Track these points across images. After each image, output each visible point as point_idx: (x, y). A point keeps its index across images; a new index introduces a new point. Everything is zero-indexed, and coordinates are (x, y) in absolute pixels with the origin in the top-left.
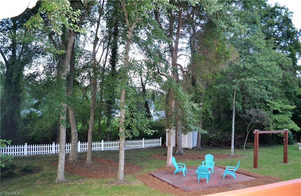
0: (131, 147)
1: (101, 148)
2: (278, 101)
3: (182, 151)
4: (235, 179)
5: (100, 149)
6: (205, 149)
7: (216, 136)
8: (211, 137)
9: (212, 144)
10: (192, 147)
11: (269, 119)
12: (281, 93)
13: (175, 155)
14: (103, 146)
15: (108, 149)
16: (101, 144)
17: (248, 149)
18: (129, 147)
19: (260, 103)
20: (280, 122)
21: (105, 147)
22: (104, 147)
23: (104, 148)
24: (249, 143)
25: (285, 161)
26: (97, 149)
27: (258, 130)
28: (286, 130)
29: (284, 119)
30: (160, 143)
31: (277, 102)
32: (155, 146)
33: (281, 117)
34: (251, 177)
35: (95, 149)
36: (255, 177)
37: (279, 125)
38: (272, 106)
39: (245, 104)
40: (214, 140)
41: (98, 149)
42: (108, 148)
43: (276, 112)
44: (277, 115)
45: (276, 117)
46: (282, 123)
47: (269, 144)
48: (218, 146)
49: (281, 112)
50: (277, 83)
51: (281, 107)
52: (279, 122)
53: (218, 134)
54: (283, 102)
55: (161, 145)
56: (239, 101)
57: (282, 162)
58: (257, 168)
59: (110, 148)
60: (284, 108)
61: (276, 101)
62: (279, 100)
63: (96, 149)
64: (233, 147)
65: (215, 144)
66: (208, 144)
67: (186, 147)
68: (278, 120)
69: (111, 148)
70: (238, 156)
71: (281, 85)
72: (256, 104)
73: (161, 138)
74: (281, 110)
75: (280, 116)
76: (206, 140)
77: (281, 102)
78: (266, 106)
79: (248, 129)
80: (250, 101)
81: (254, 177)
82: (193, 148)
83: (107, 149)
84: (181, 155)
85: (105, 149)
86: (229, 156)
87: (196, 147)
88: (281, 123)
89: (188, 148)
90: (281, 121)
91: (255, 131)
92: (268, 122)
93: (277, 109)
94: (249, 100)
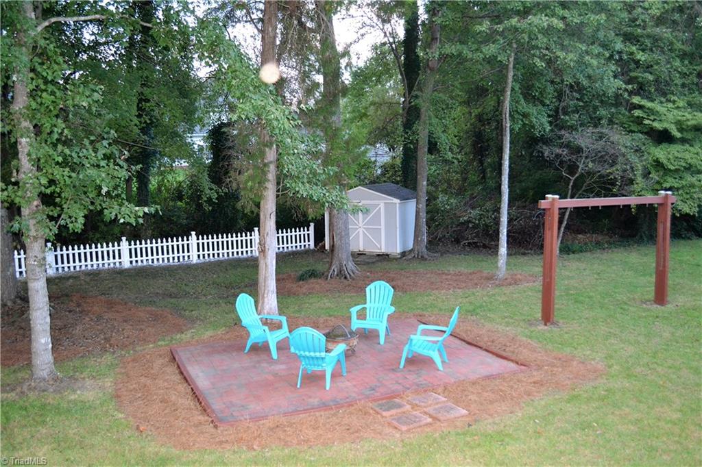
0: (216, 255)
1: (120, 262)
2: (674, 102)
3: (351, 265)
4: (438, 370)
5: (118, 264)
6: (442, 255)
7: (480, 215)
8: (465, 218)
9: (467, 239)
10: (399, 251)
11: (634, 158)
12: (683, 75)
13: (327, 279)
14: (125, 254)
15: (145, 263)
16: (119, 250)
17: (573, 253)
18: (211, 255)
19: (613, 110)
20: (672, 168)
21: (134, 259)
22: (131, 257)
23: (131, 262)
24: (580, 236)
25: (660, 296)
26: (109, 265)
27: (557, 197)
28: (667, 194)
29: (685, 160)
30: (309, 241)
31: (670, 105)
32: (294, 248)
33: (678, 151)
34: (504, 362)
35: (101, 265)
36: (517, 363)
37: (670, 179)
38: (652, 118)
39: (565, 113)
40: (474, 227)
41: (112, 265)
42: (144, 261)
43: (663, 137)
44: (664, 145)
45: (661, 153)
46: (679, 170)
47: (641, 237)
48: (485, 246)
49: (678, 135)
50: (672, 43)
51: (679, 121)
52: (670, 170)
53: (488, 211)
54: (690, 105)
55: (312, 246)
56: (544, 105)
57: (650, 301)
58: (553, 323)
59: (150, 261)
60: (689, 123)
61: (670, 101)
62: (676, 98)
63: (106, 266)
64: (503, 250)
65: (476, 240)
66: (457, 241)
67: (383, 250)
68: (665, 162)
69: (153, 260)
70: (520, 280)
71: (687, 48)
72: (602, 112)
73: (312, 225)
74: (681, 130)
75: (675, 150)
76: (452, 227)
77: (681, 104)
78: (632, 119)
79: (570, 191)
80: (581, 104)
81: (512, 361)
82: (403, 254)
83: (140, 263)
84: (346, 278)
85: (134, 262)
86: (490, 278)
87: (411, 251)
88: (677, 171)
89: (388, 255)
90: (676, 163)
91: (547, 198)
92: (628, 167)
93: (666, 125)
94: (577, 99)
